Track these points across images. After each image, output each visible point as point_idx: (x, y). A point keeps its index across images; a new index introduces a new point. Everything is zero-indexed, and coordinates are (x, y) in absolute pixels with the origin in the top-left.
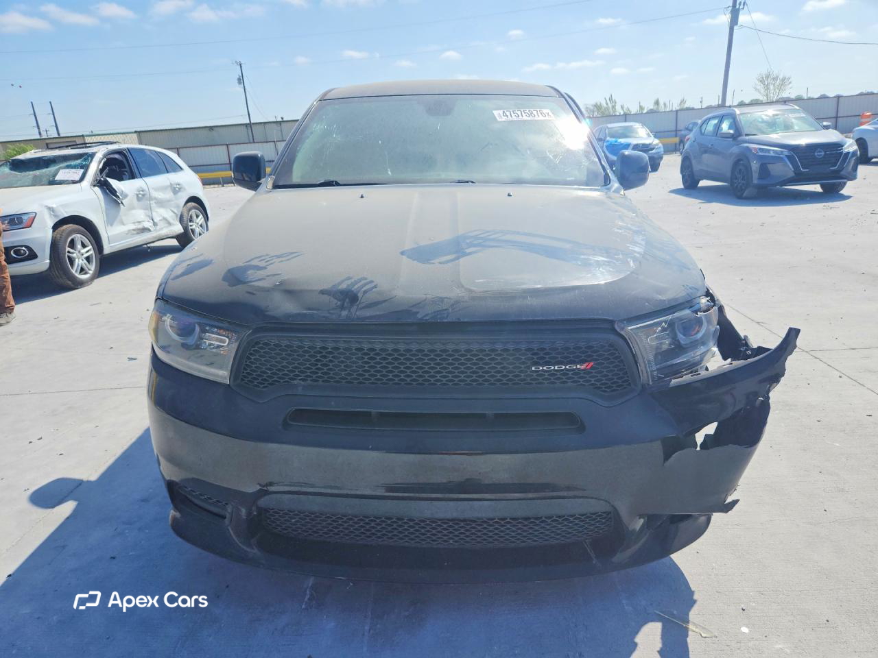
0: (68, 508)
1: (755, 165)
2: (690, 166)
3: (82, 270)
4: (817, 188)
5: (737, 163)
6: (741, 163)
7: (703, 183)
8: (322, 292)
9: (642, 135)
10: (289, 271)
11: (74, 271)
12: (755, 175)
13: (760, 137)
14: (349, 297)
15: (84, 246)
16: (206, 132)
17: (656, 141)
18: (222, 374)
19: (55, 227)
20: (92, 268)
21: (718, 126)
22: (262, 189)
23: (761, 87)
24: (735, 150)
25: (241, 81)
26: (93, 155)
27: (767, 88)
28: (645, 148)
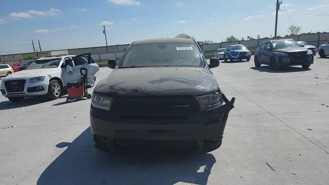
0: (66, 148)
1: (277, 59)
2: (257, 59)
3: (57, 94)
4: (300, 66)
5: (271, 58)
6: (273, 58)
7: (262, 65)
8: (131, 90)
9: (244, 49)
10: (123, 86)
11: (55, 94)
12: (277, 63)
13: (279, 50)
14: (136, 91)
15: (58, 87)
16: (92, 49)
17: (248, 51)
18: (108, 109)
19: (50, 81)
20: (59, 93)
21: (265, 47)
22: (116, 68)
23: (290, 30)
24: (271, 54)
25: (104, 32)
26: (61, 59)
27: (292, 31)
28: (245, 53)
